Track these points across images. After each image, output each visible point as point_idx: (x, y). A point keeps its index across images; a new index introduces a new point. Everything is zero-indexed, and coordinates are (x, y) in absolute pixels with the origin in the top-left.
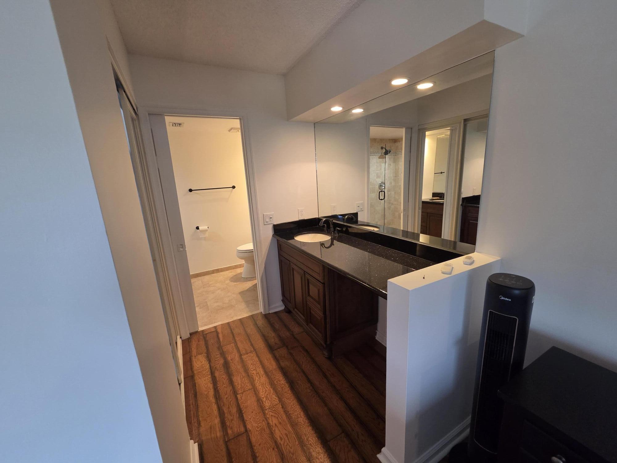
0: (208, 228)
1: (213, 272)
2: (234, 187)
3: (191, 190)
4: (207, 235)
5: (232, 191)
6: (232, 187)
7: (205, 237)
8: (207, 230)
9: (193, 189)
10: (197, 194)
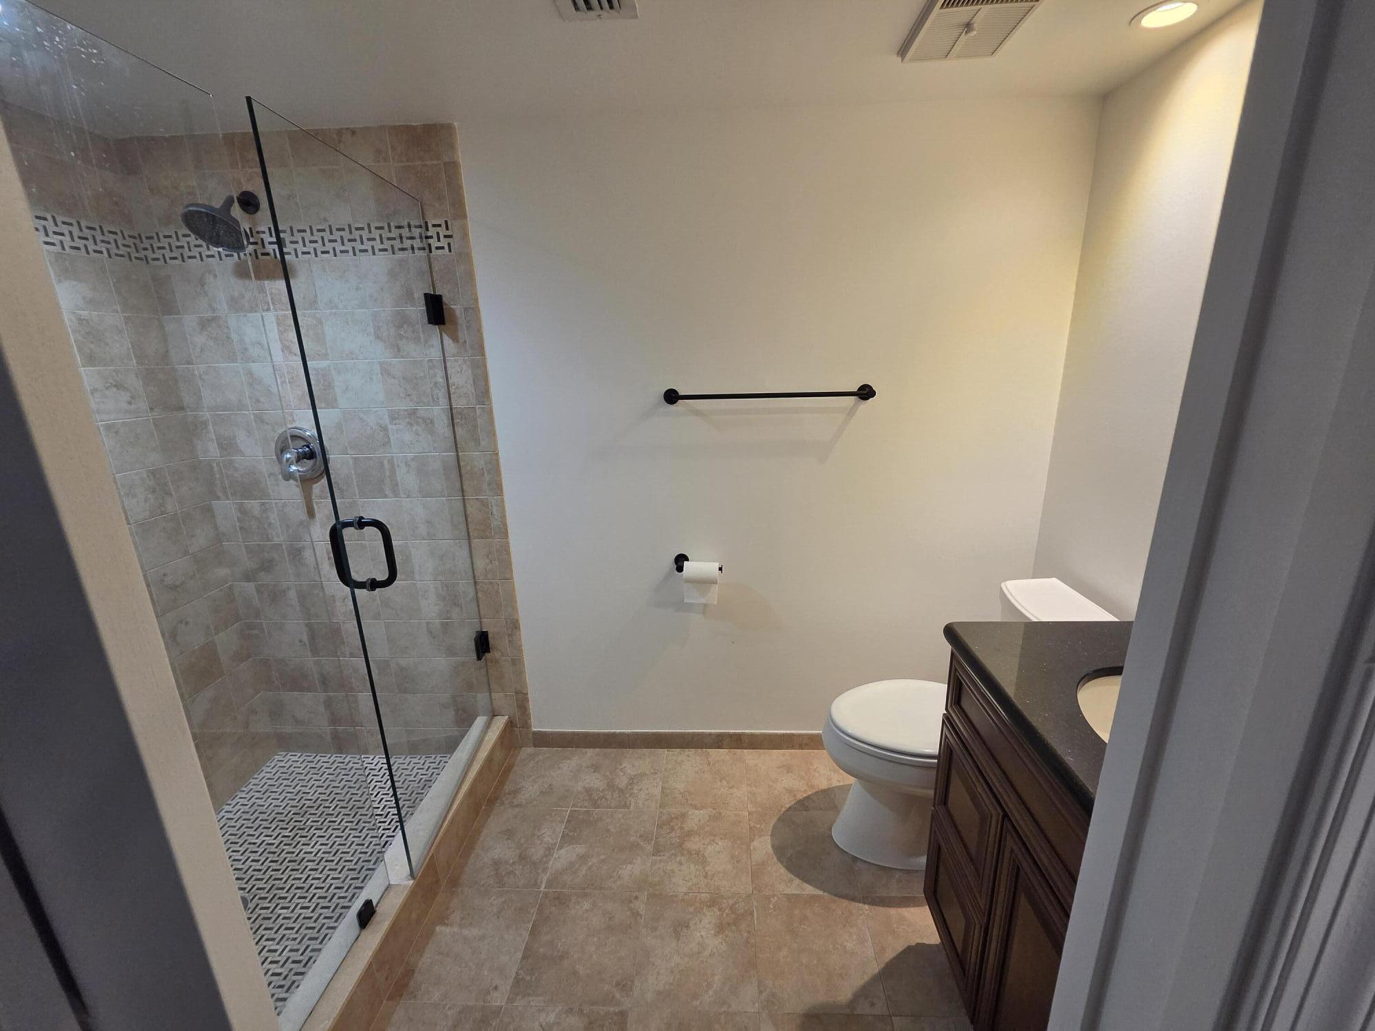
0: (720, 569)
1: (719, 741)
2: (866, 393)
3: (672, 397)
4: (713, 596)
5: (851, 412)
6: (855, 389)
7: (705, 605)
8: (712, 582)
9: (681, 393)
10: (697, 413)
